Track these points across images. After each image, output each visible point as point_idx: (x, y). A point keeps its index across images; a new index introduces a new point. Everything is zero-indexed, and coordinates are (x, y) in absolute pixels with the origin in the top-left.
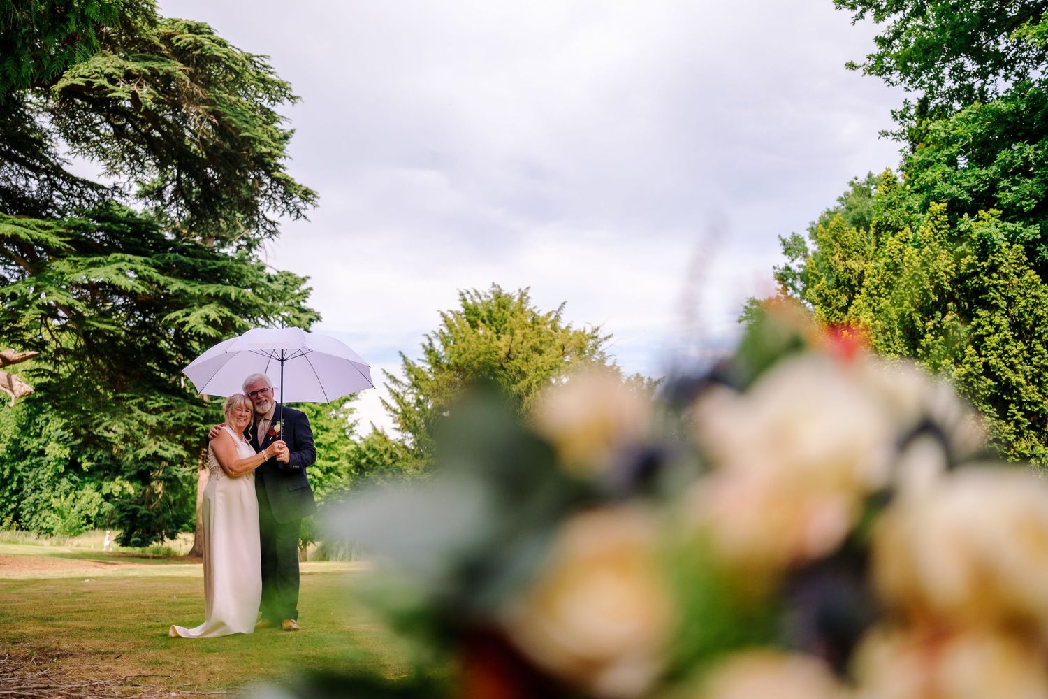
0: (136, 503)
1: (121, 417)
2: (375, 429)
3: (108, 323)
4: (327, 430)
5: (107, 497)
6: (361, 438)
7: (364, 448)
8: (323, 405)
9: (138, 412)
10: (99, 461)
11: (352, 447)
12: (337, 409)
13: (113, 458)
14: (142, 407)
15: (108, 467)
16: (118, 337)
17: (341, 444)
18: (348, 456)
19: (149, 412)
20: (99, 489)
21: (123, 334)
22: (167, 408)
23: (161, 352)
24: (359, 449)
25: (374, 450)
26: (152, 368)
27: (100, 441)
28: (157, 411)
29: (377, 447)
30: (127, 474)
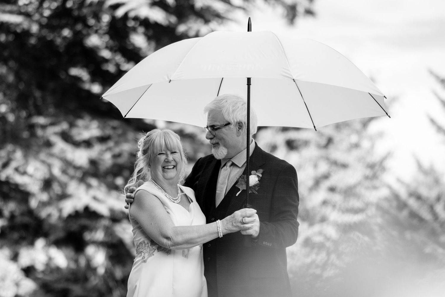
0: (68, 280)
1: (38, 153)
2: (420, 166)
3: (11, 12)
4: (344, 166)
5: (29, 271)
6: (399, 180)
7: (403, 193)
8: (338, 127)
9: (60, 145)
10: (12, 217)
11: (384, 192)
12: (358, 133)
13: (30, 212)
14: (66, 137)
15: (25, 227)
16: (27, 33)
17: (367, 188)
18: (379, 207)
19: (77, 144)
20: (15, 258)
21: (35, 28)
22: (103, 139)
23: (91, 54)
24: (396, 197)
25: (419, 198)
26: (78, 79)
27: (11, 189)
28: (88, 144)
29: (424, 192)
30: (53, 237)
